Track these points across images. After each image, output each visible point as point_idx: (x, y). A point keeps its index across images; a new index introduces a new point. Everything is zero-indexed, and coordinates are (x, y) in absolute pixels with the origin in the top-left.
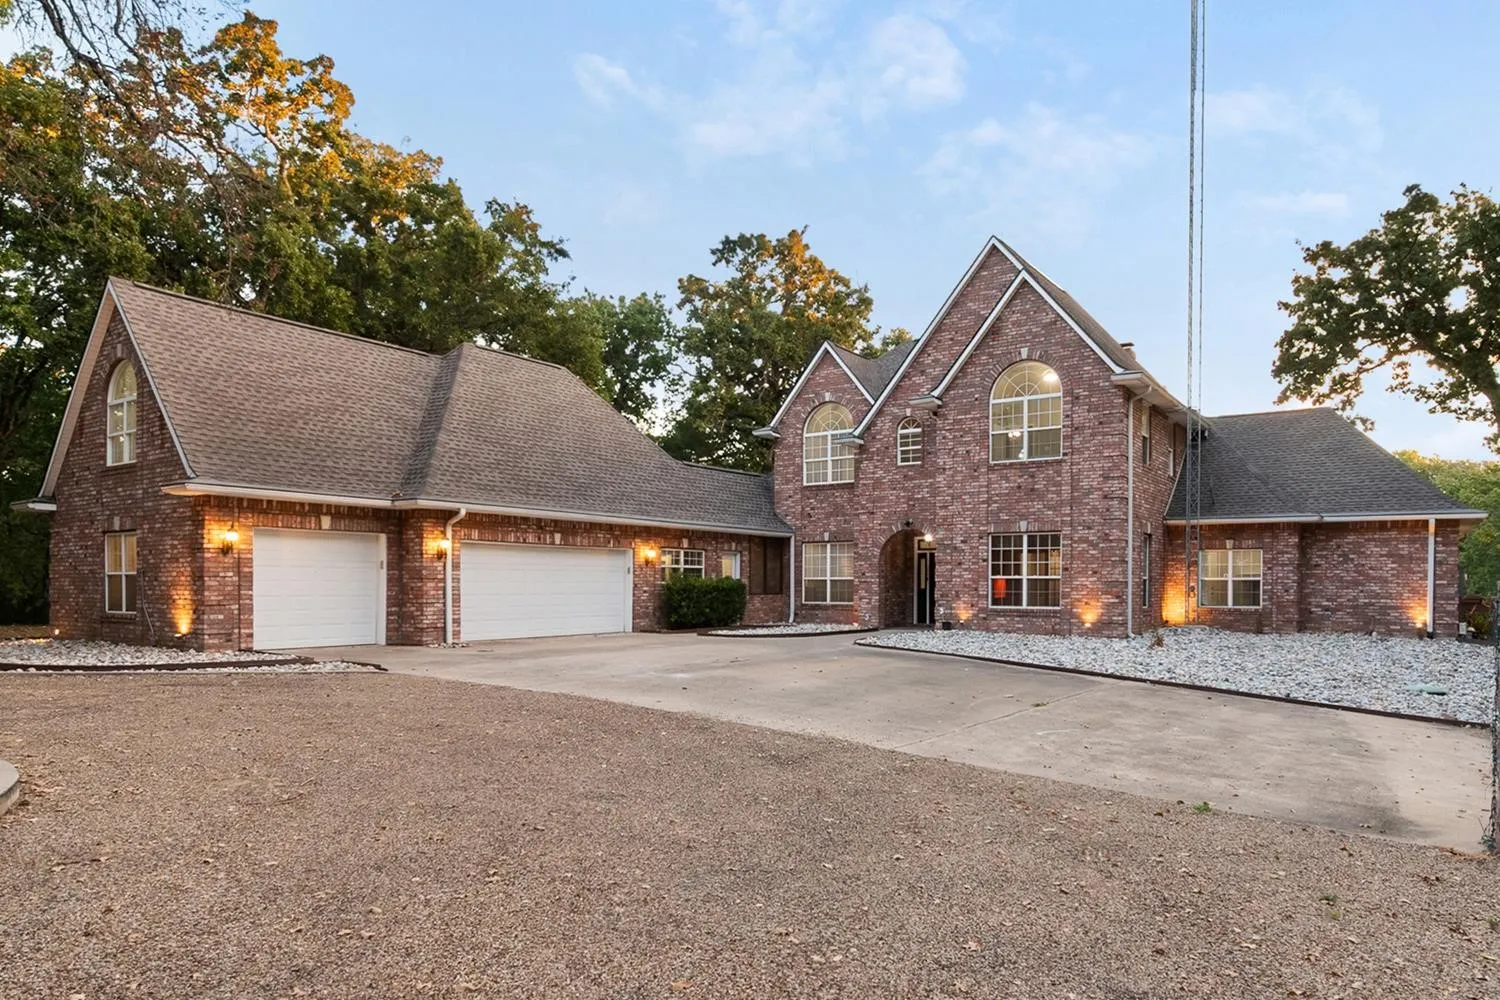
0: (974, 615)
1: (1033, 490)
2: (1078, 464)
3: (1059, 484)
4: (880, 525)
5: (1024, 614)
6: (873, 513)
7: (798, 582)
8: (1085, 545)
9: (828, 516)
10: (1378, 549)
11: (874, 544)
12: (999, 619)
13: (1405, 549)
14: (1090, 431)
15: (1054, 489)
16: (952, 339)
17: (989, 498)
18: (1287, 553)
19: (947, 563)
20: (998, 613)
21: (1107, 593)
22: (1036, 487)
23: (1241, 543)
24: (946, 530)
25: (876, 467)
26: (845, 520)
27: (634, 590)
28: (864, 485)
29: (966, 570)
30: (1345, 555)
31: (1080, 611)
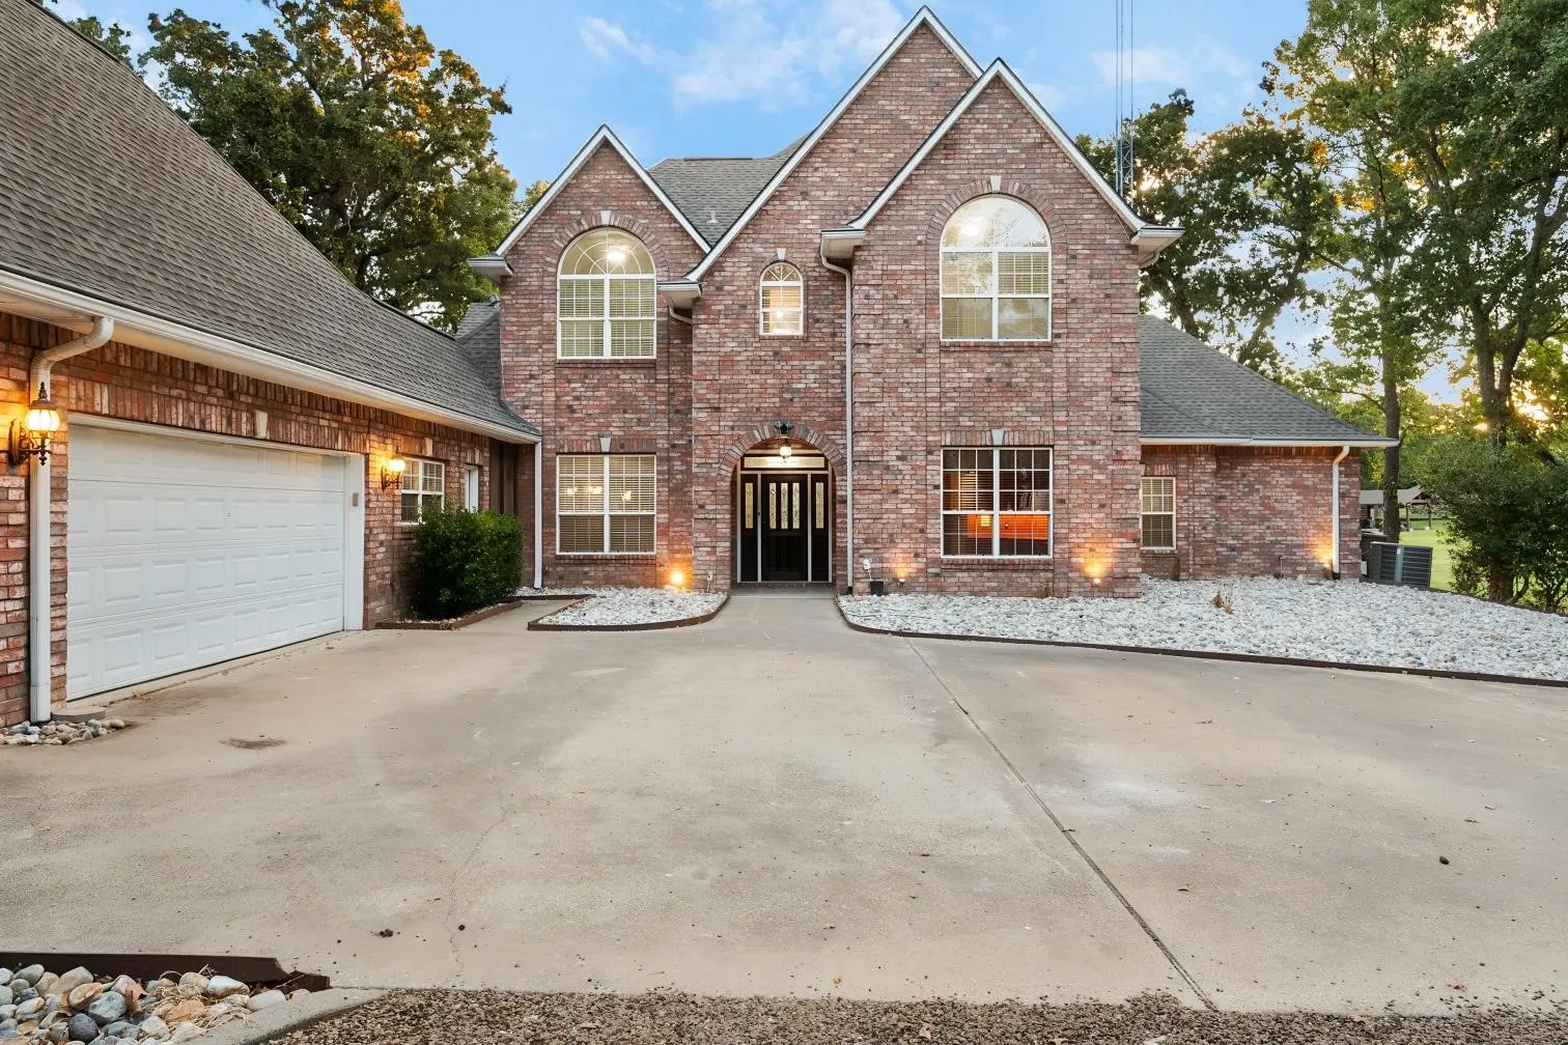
0: (919, 571)
1: (1009, 384)
2: (1076, 350)
3: (1050, 378)
4: (732, 428)
5: (995, 567)
6: (717, 409)
7: (548, 519)
8: (1088, 467)
9: (609, 411)
10: (1284, 479)
11: (722, 459)
12: (959, 574)
13: (1309, 479)
14: (1092, 306)
15: (1041, 385)
16: (854, 151)
17: (943, 393)
18: (1205, 482)
19: (874, 491)
20: (958, 567)
21: (1121, 535)
22: (1014, 380)
23: (1153, 469)
24: (872, 439)
25: (723, 335)
26: (639, 420)
27: (367, 540)
28: (703, 363)
29: (906, 501)
30: (1250, 485)
31: (1081, 560)
